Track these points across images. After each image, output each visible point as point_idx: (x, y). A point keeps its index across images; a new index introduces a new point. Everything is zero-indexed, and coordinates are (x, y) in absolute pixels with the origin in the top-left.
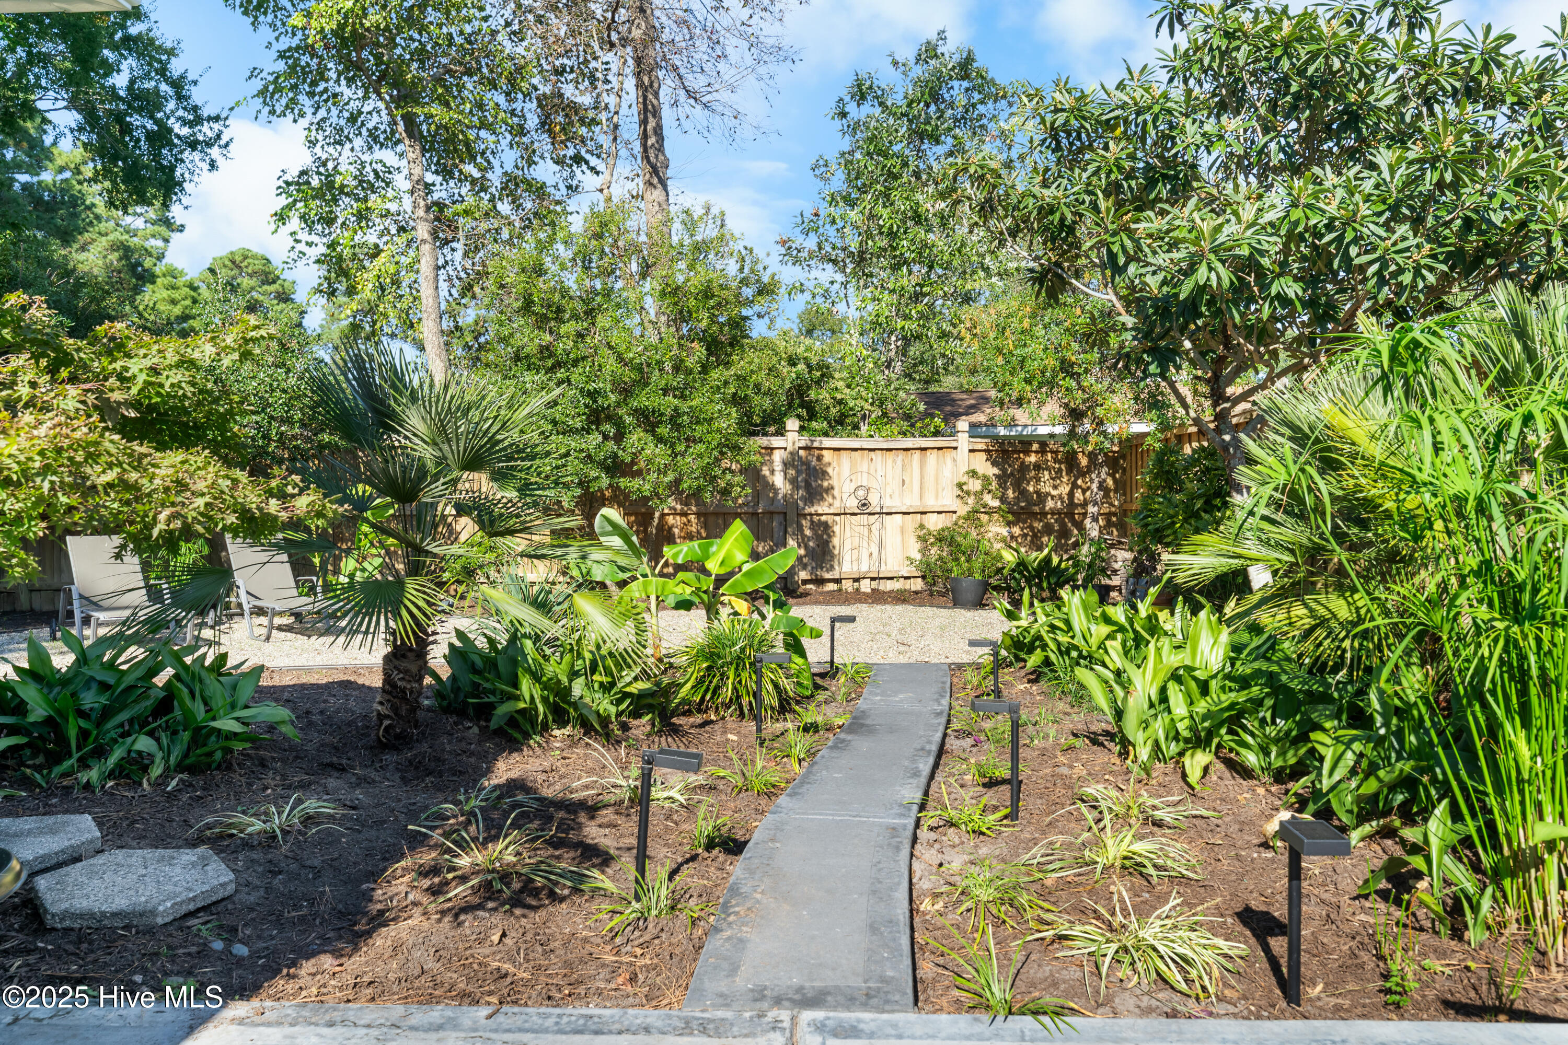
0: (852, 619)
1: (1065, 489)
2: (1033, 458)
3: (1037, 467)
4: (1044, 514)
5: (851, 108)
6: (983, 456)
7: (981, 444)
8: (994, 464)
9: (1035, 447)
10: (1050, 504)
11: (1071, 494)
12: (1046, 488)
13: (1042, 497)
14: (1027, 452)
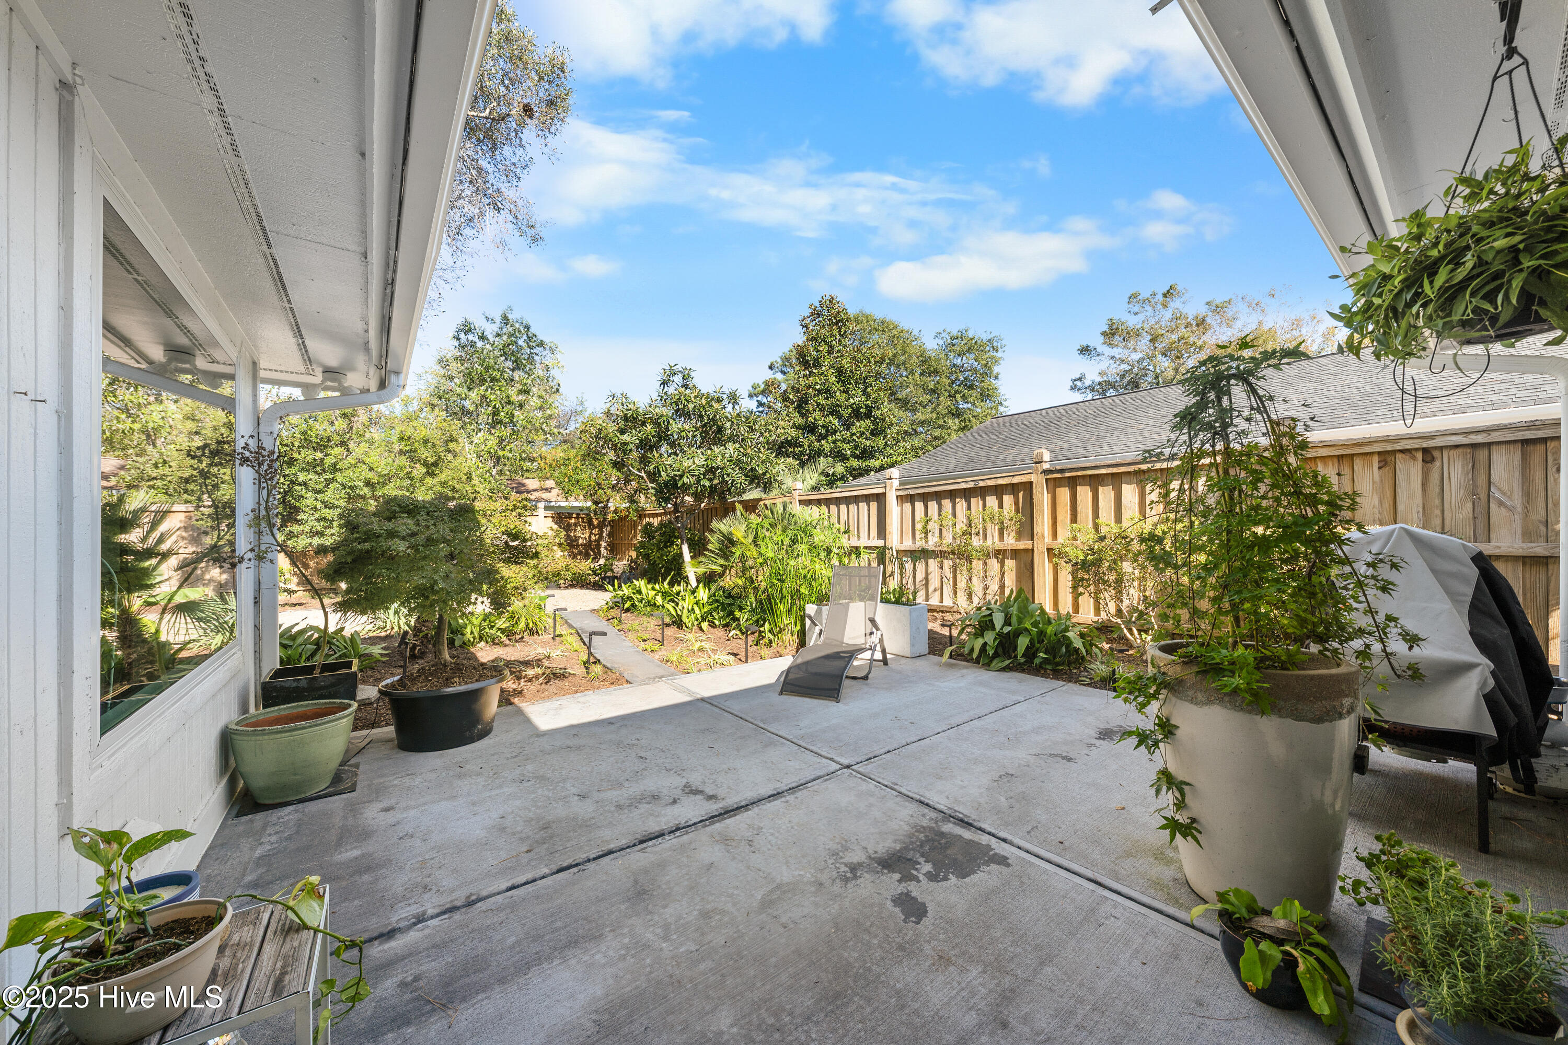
0: (553, 596)
1: (587, 535)
2: (573, 521)
3: (575, 525)
4: (578, 545)
5: (462, 336)
6: (551, 519)
7: (550, 513)
8: (556, 523)
9: (574, 516)
10: (581, 541)
11: (590, 537)
12: (579, 534)
13: (577, 539)
14: (571, 518)
